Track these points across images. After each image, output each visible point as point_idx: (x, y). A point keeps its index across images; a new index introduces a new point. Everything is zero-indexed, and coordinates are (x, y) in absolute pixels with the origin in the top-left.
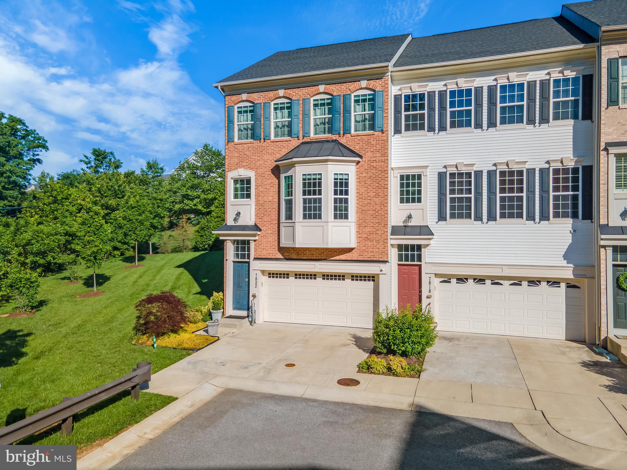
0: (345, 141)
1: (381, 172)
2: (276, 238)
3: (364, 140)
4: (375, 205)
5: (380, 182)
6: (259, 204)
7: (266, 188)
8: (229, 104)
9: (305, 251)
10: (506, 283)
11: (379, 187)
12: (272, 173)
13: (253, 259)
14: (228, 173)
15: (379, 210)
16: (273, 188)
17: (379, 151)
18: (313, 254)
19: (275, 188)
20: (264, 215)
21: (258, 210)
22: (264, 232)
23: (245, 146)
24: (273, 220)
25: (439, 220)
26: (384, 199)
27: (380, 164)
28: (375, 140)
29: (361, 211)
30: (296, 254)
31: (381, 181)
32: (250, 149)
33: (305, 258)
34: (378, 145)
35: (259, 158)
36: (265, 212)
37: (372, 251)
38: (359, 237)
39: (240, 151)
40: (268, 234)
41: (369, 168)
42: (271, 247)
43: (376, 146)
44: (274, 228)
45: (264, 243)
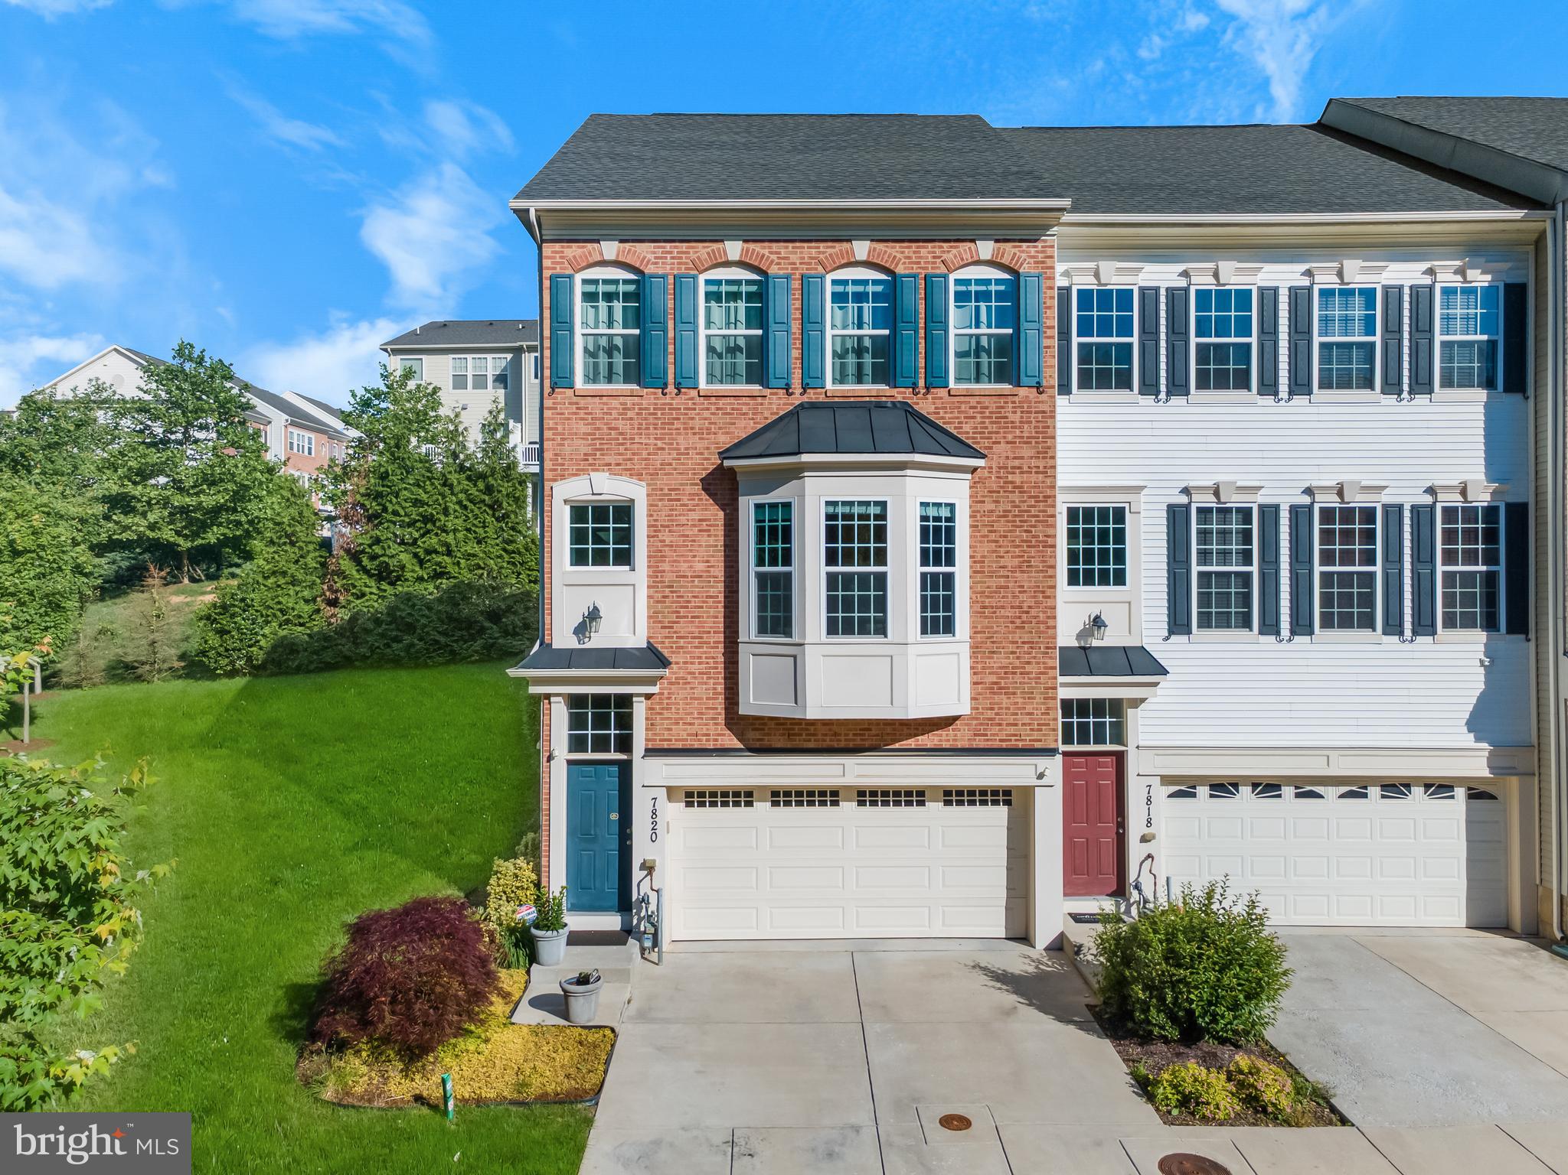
0: (932, 409)
1: (1036, 502)
2: (721, 688)
3: (987, 408)
4: (1020, 592)
5: (1033, 530)
6: (662, 582)
7: (683, 536)
8: (555, 268)
10: (1331, 792)
11: (1031, 542)
12: (703, 489)
13: (643, 753)
14: (554, 485)
15: (1030, 607)
16: (709, 536)
17: (1030, 443)
18: (836, 734)
19: (716, 536)
20: (677, 617)
21: (658, 602)
22: (680, 668)
23: (615, 403)
24: (709, 632)
25: (1171, 632)
26: (1045, 577)
27: (1033, 477)
28: (1018, 410)
29: (980, 609)
30: (784, 735)
31: (1035, 526)
32: (630, 414)
33: (811, 745)
34: (1026, 426)
35: (660, 444)
36: (682, 607)
37: (1011, 719)
38: (975, 683)
39: (596, 419)
40: (694, 673)
41: (1001, 487)
42: (702, 713)
43: (1020, 427)
44: (713, 658)
45: (678, 704)
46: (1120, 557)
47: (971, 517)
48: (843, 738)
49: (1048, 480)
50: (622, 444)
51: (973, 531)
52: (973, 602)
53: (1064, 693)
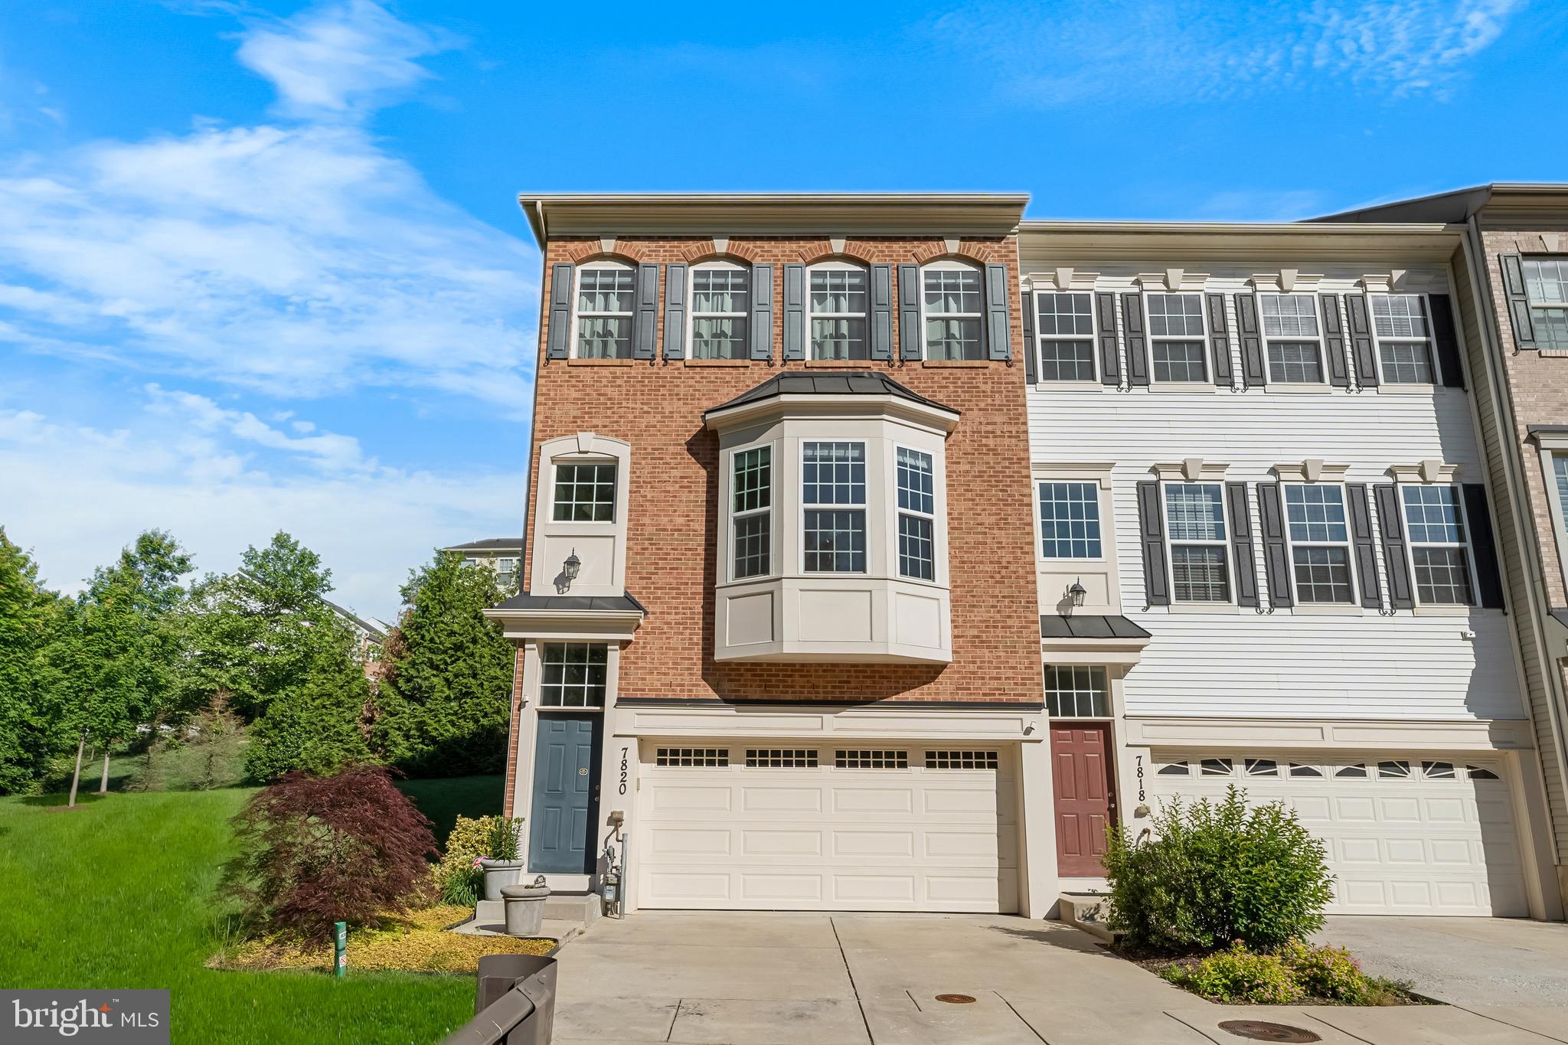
0: (907, 379)
1: (1010, 463)
2: (698, 638)
3: (959, 378)
4: (998, 548)
5: (1009, 489)
6: (641, 535)
7: (665, 491)
8: (558, 260)
9: (790, 676)
10: (1329, 771)
11: (1007, 500)
12: (688, 450)
13: (615, 702)
14: (542, 443)
15: (1009, 562)
16: (690, 492)
17: (1002, 410)
18: (814, 687)
19: (697, 492)
20: (655, 569)
21: (637, 554)
22: (656, 618)
23: (605, 372)
24: (687, 584)
26: (1022, 534)
27: (1007, 441)
28: (989, 381)
29: (959, 564)
30: (760, 686)
31: (1010, 486)
32: (619, 382)
33: (789, 697)
34: (997, 395)
35: (646, 408)
36: (661, 559)
37: (994, 674)
38: (956, 637)
39: (587, 386)
40: (670, 623)
41: (975, 450)
42: (677, 664)
43: (991, 396)
44: (690, 609)
45: (653, 653)
46: (1094, 530)
47: (947, 476)
48: (821, 690)
49: (1021, 444)
50: (610, 408)
51: (949, 490)
52: (952, 557)
53: (1048, 658)
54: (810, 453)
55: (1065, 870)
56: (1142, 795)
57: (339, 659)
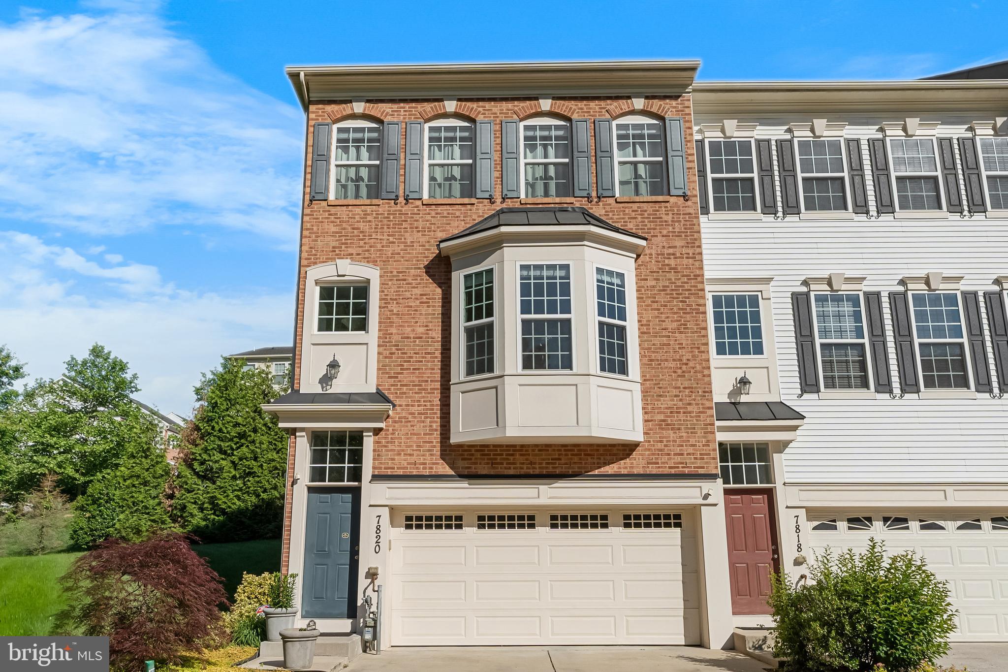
0: (603, 212)
2: (437, 425)
3: (646, 211)
4: (680, 348)
5: (687, 300)
6: (389, 342)
7: (408, 307)
8: (318, 119)
9: (512, 455)
10: (951, 525)
11: (686, 309)
12: (426, 272)
13: (370, 478)
14: (308, 269)
15: (688, 360)
16: (428, 307)
17: (681, 236)
18: (531, 463)
19: (434, 306)
20: (401, 369)
21: (386, 357)
22: (403, 410)
23: (358, 210)
24: (427, 381)
25: (804, 391)
26: (698, 336)
27: (685, 261)
28: (670, 213)
29: (647, 362)
30: (488, 464)
31: (688, 298)
32: (369, 218)
33: (511, 472)
34: (677, 224)
35: (391, 239)
36: (405, 362)
37: (678, 451)
38: (646, 421)
39: (343, 222)
40: (414, 414)
41: (660, 269)
42: (420, 446)
43: (672, 225)
44: (430, 401)
45: (401, 438)
46: (757, 333)
47: (637, 291)
48: (537, 466)
49: (697, 264)
50: (362, 240)
51: (639, 302)
52: (642, 356)
53: (721, 437)
54: (525, 273)
55: (737, 610)
56: (799, 547)
57: (145, 447)
